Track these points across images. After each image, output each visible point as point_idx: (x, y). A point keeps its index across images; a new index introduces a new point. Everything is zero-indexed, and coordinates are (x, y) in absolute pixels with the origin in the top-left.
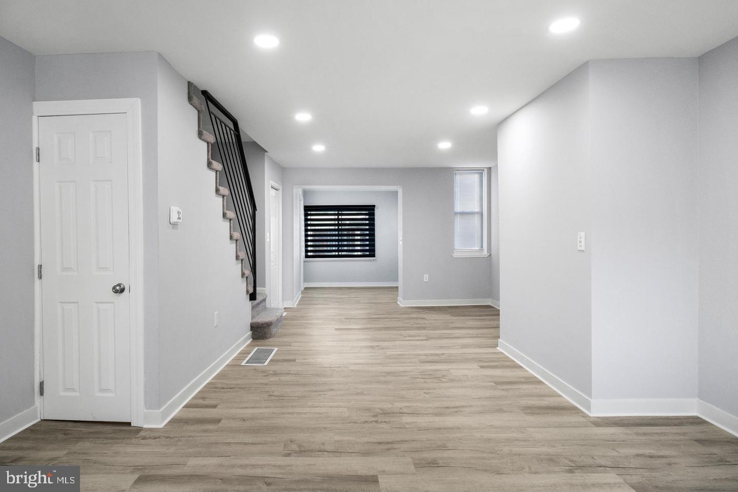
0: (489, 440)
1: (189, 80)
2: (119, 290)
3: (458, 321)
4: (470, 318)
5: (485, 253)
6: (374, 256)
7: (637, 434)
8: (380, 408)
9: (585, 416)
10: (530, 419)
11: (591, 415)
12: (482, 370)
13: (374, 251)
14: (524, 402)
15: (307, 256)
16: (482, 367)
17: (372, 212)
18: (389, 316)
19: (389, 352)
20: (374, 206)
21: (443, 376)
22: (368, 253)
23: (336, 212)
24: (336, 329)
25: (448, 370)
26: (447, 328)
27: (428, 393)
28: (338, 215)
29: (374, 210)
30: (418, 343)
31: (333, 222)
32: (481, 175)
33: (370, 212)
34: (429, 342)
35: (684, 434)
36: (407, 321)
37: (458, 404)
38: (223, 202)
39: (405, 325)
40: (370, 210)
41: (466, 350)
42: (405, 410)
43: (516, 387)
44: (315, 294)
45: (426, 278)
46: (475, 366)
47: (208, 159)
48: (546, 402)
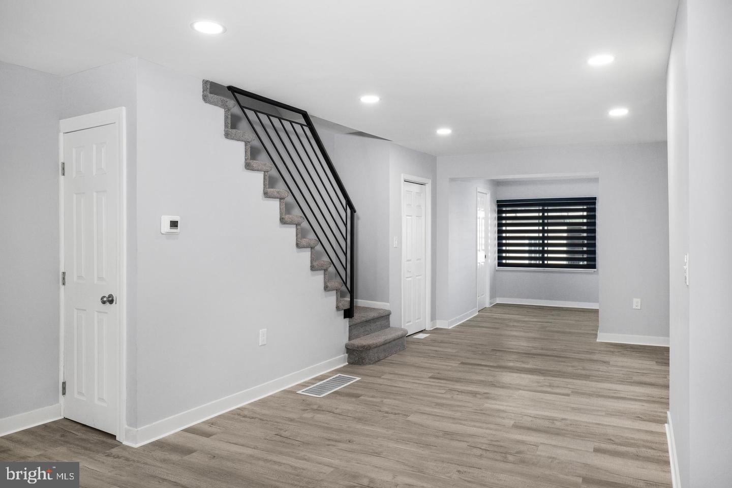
6: (594, 267)
13: (594, 259)
15: (500, 265)
17: (593, 206)
20: (595, 199)
22: (585, 263)
23: (541, 208)
28: (543, 211)
29: (594, 203)
31: (537, 221)
33: (589, 207)
40: (590, 204)
45: (637, 303)
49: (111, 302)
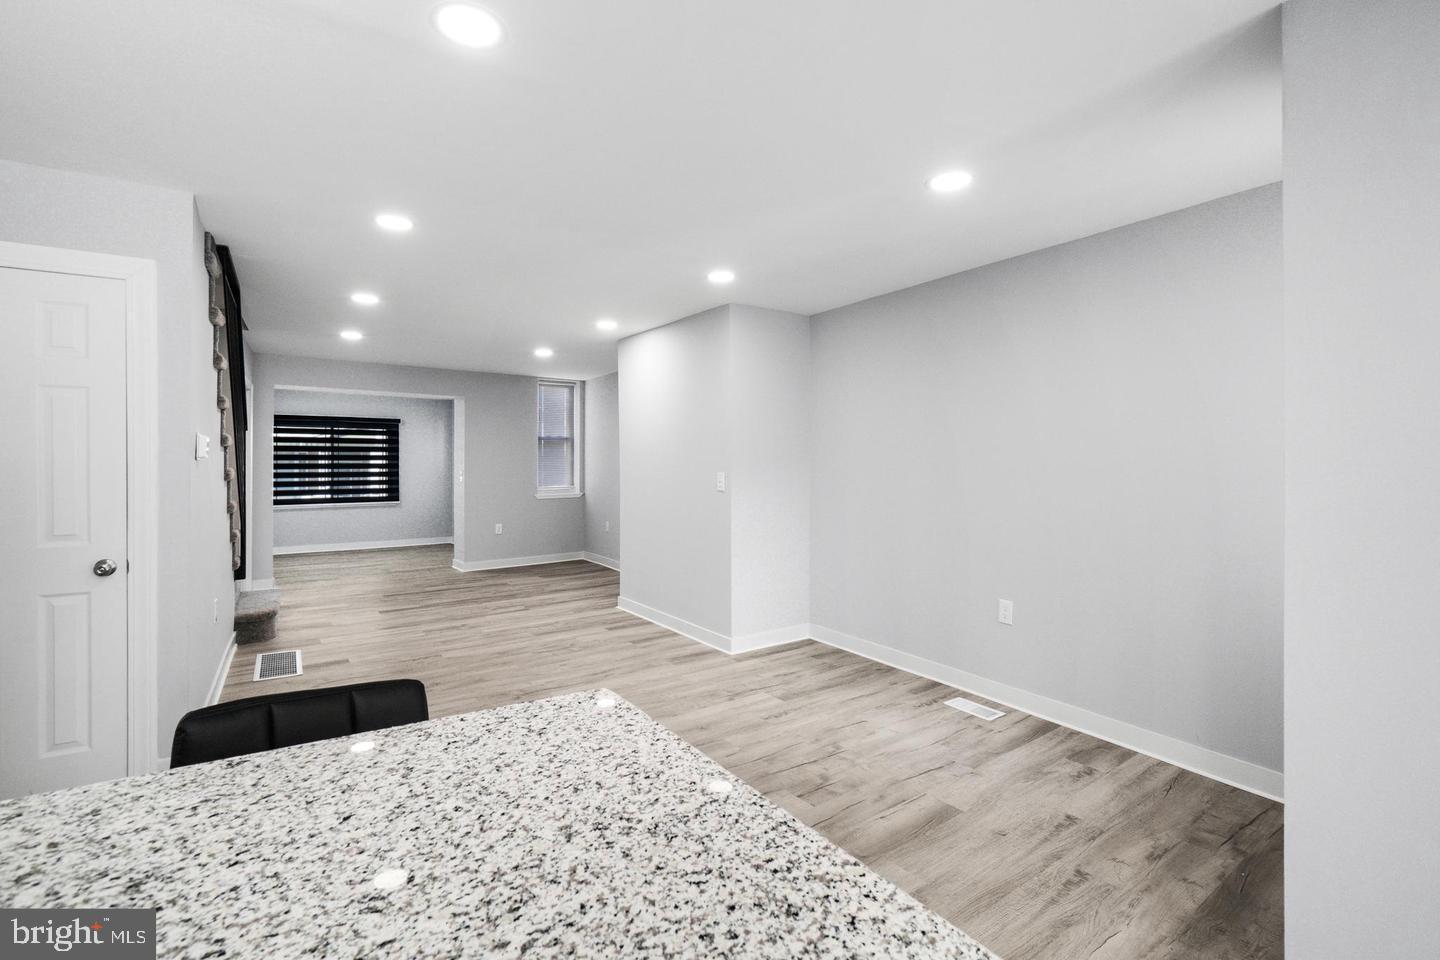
0: (653, 692)
1: (207, 230)
2: (102, 571)
3: (555, 583)
4: (567, 577)
5: (577, 492)
6: (397, 498)
7: (772, 661)
8: (517, 690)
9: (726, 655)
10: (683, 667)
11: (732, 653)
12: (610, 632)
13: (397, 491)
14: (669, 654)
15: (276, 502)
16: (610, 629)
17: (395, 430)
18: (453, 586)
19: (486, 630)
20: (399, 421)
21: (572, 645)
22: (386, 495)
23: (329, 429)
24: (381, 612)
25: (575, 638)
26: (543, 593)
27: (565, 665)
28: (332, 432)
29: (397, 427)
30: (517, 614)
31: (323, 445)
32: (572, 389)
33: (390, 430)
34: (531, 612)
35: (803, 654)
36: (484, 590)
37: (604, 668)
38: (222, 419)
39: (486, 595)
40: (390, 426)
41: (582, 615)
42: (549, 686)
43: (655, 642)
44: (298, 566)
45: (499, 528)
46: (602, 629)
47: (215, 351)
48: (689, 650)
49: (105, 573)
